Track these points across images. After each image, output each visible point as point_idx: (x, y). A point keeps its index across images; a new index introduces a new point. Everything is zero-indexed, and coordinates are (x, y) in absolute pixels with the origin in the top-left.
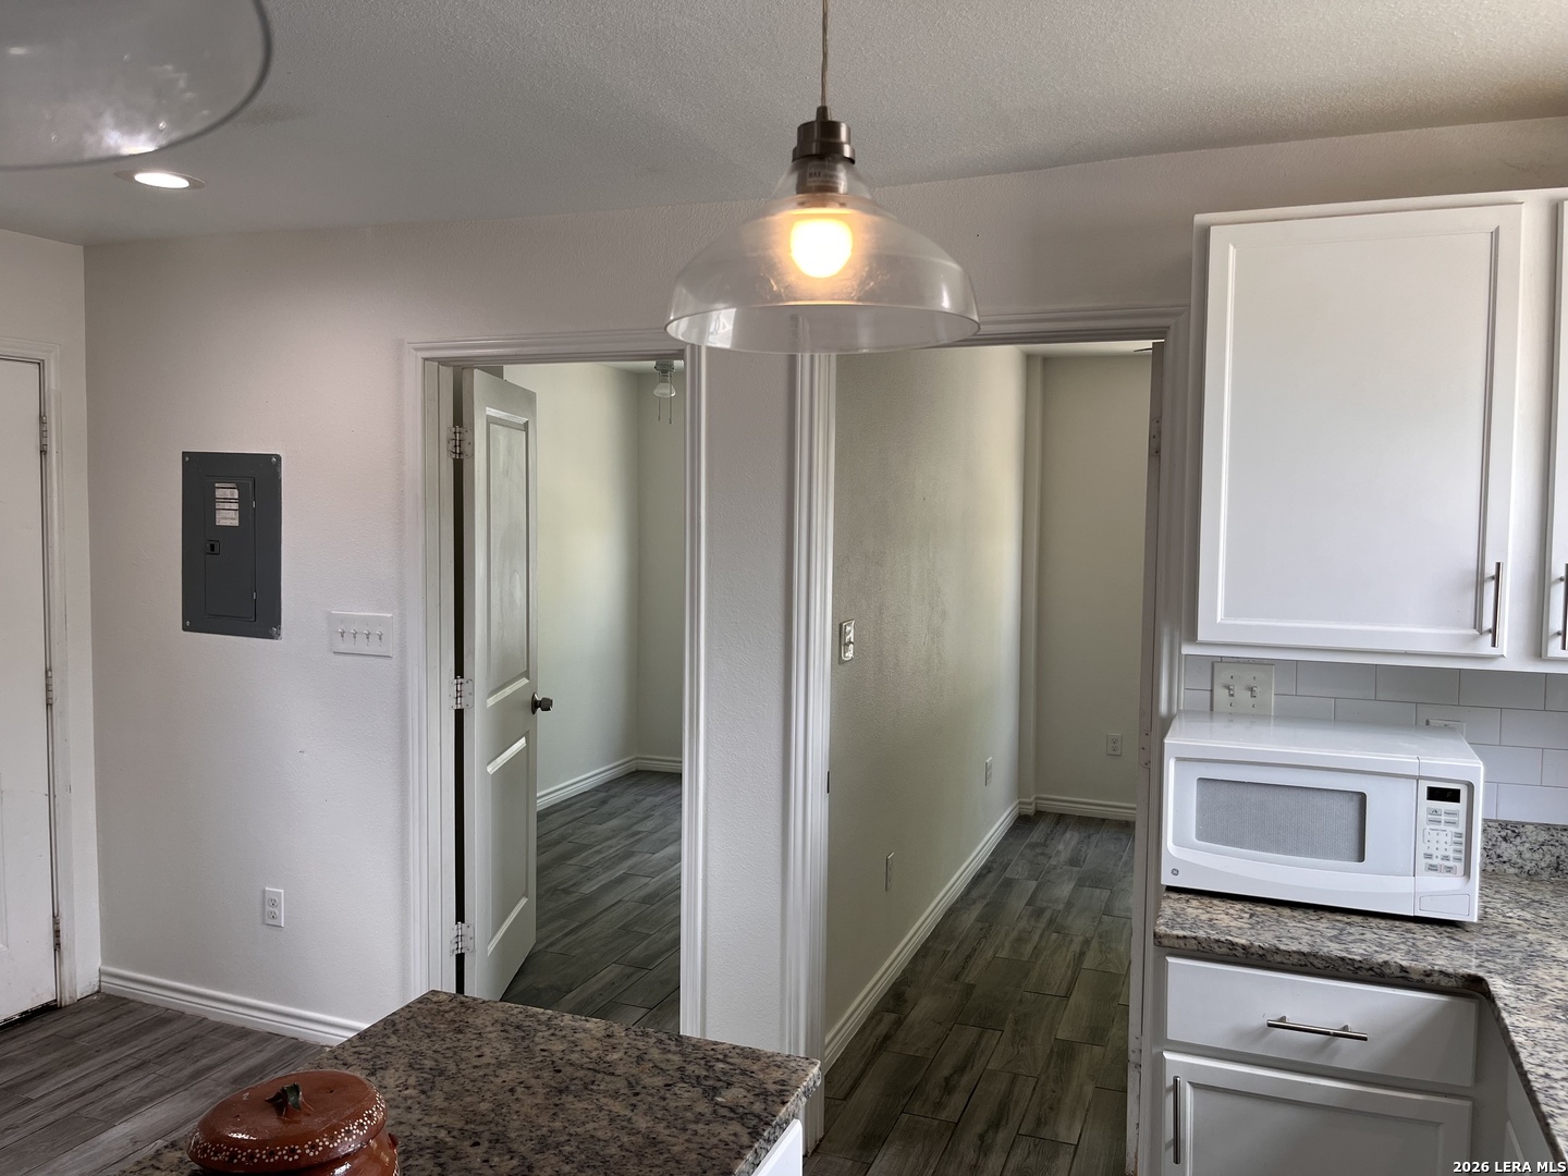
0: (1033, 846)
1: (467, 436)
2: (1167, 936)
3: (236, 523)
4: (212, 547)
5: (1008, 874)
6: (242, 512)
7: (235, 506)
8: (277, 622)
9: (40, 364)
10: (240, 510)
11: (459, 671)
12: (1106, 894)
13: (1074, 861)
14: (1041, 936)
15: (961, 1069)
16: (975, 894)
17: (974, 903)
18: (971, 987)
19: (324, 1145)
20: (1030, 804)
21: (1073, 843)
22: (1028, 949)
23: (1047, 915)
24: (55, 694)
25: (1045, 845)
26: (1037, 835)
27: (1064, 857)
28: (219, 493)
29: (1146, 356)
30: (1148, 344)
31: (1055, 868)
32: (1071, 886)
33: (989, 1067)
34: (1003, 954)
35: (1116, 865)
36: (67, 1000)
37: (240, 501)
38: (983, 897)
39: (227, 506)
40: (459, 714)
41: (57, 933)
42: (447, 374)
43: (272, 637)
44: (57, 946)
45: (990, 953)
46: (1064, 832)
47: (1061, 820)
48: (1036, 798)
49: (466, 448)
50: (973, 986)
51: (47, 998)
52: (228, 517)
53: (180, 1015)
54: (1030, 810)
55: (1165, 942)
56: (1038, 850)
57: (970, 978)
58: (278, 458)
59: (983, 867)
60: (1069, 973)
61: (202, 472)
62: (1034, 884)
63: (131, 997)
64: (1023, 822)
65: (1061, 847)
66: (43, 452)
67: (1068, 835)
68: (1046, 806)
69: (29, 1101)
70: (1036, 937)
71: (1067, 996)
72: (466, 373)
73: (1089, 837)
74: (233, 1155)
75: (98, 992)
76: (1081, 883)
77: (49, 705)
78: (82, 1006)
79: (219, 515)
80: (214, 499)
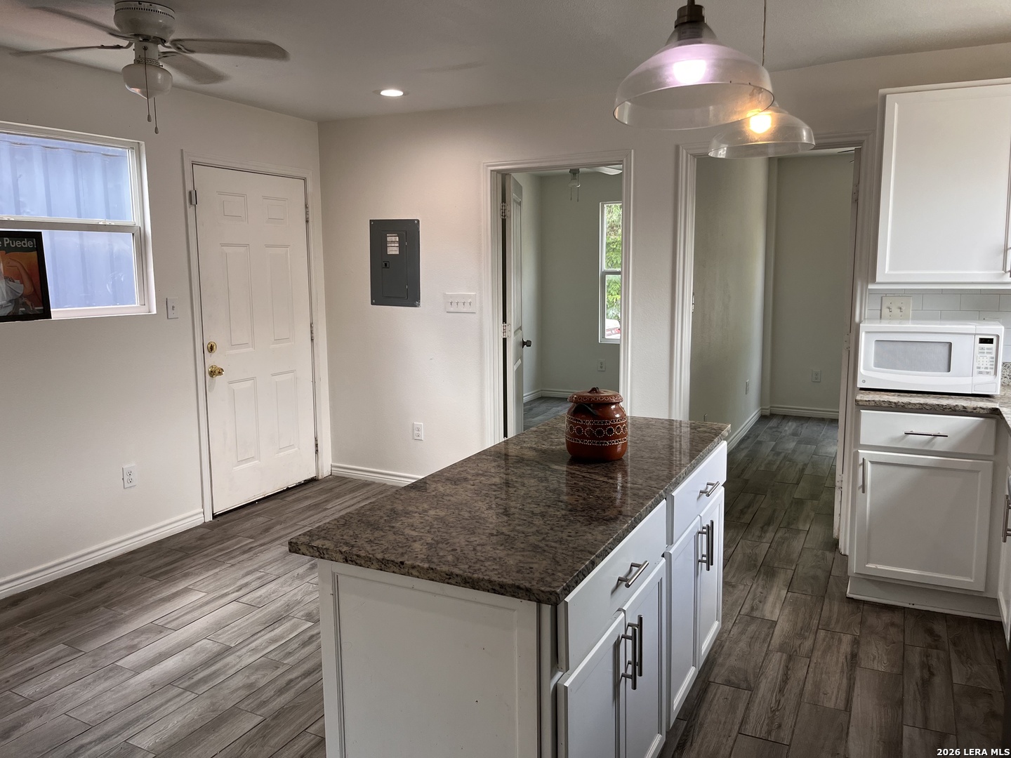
0: (771, 428)
1: (508, 208)
2: (861, 401)
3: (398, 253)
4: (386, 264)
5: (759, 439)
6: (400, 247)
7: (397, 245)
8: (418, 299)
9: (305, 179)
10: (399, 247)
11: (505, 320)
12: (814, 447)
13: (795, 434)
14: (780, 463)
15: (748, 507)
16: (742, 446)
17: (743, 449)
18: (747, 481)
20: (768, 409)
21: (793, 427)
22: (775, 467)
23: (783, 455)
24: (314, 335)
25: (777, 427)
26: (773, 423)
27: (788, 433)
28: (389, 239)
31: (784, 437)
32: (794, 444)
33: (762, 506)
34: (762, 468)
35: (818, 436)
36: (320, 477)
37: (399, 242)
38: (747, 448)
39: (393, 245)
40: (505, 340)
41: (317, 445)
42: (500, 177)
43: (416, 306)
44: (317, 451)
45: (755, 468)
46: (788, 422)
47: (785, 417)
48: (771, 407)
49: (507, 213)
50: (748, 480)
51: (313, 475)
52: (393, 250)
53: (373, 483)
54: (767, 413)
55: (860, 403)
56: (774, 430)
57: (746, 476)
58: (418, 221)
59: (745, 436)
60: (797, 476)
61: (380, 229)
62: (774, 443)
63: (348, 477)
64: (763, 418)
65: (787, 428)
66: (307, 221)
67: (790, 423)
68: (776, 411)
70: (778, 463)
71: (798, 484)
72: (507, 177)
73: (802, 424)
75: (331, 475)
76: (799, 442)
77: (312, 340)
78: (326, 480)
79: (389, 249)
80: (386, 242)
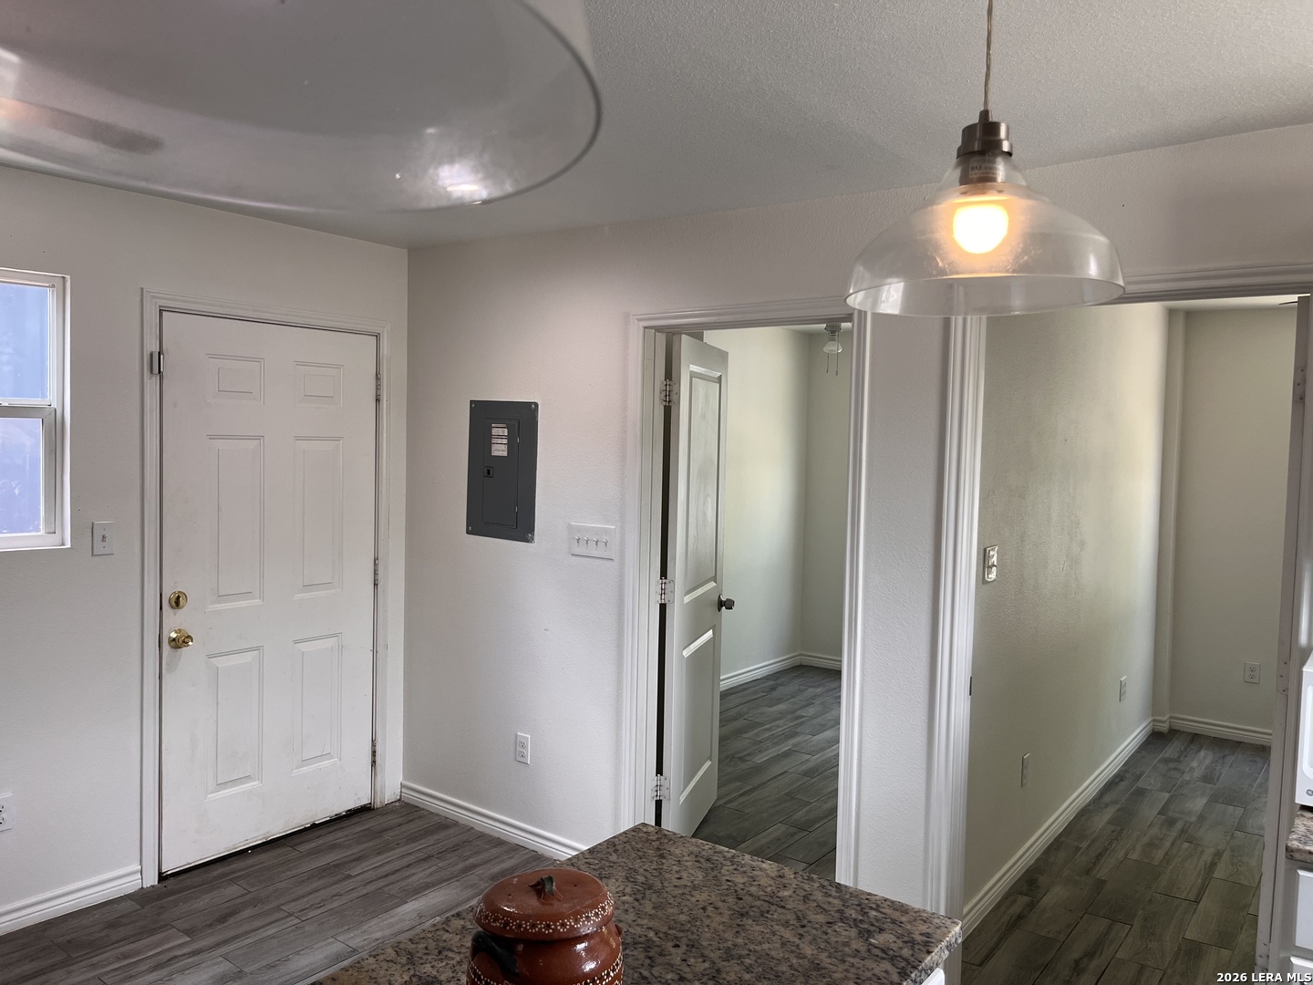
0: (1167, 761)
1: (675, 388)
2: (1299, 850)
3: (505, 454)
4: (489, 471)
5: (1140, 784)
6: (509, 445)
7: (505, 441)
8: (532, 530)
9: (377, 336)
10: (508, 444)
11: (664, 574)
12: (1239, 811)
13: (1208, 778)
14: (1173, 844)
15: (1090, 954)
16: (1107, 798)
17: (1107, 806)
18: (1100, 884)
19: (570, 925)
20: (1164, 722)
21: (1208, 761)
22: (1159, 854)
23: (1179, 825)
24: (380, 577)
25: (1178, 760)
26: (1170, 751)
27: (1197, 773)
28: (495, 431)
29: (1292, 308)
30: (1294, 298)
31: (1188, 783)
32: (1204, 801)
33: (1117, 956)
34: (1134, 856)
35: (1251, 785)
36: (378, 804)
37: (509, 437)
38: (1115, 802)
39: (499, 441)
40: (663, 608)
41: (374, 753)
42: (662, 338)
43: (528, 541)
44: (374, 762)
45: (1121, 855)
46: (1199, 751)
47: (1196, 739)
48: (1171, 717)
49: (674, 397)
50: (1104, 882)
51: (365, 801)
52: (500, 449)
53: (455, 824)
54: (1164, 727)
55: (1297, 856)
56: (1172, 765)
57: (1103, 872)
58: (536, 405)
59: (1116, 776)
60: (1200, 881)
61: (484, 415)
62: (1167, 795)
63: (422, 806)
64: (1156, 738)
65: (1195, 764)
66: (378, 400)
67: (1202, 753)
68: (1179, 725)
69: (349, 877)
70: (1168, 844)
71: (1197, 902)
72: (675, 338)
73: (1224, 757)
74: (507, 924)
75: (399, 800)
76: (1214, 799)
77: (376, 585)
78: (388, 809)
79: (494, 447)
80: (490, 436)
